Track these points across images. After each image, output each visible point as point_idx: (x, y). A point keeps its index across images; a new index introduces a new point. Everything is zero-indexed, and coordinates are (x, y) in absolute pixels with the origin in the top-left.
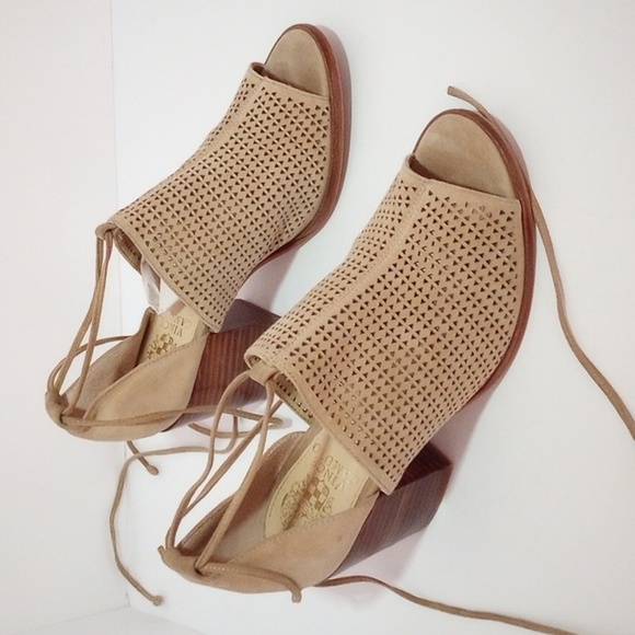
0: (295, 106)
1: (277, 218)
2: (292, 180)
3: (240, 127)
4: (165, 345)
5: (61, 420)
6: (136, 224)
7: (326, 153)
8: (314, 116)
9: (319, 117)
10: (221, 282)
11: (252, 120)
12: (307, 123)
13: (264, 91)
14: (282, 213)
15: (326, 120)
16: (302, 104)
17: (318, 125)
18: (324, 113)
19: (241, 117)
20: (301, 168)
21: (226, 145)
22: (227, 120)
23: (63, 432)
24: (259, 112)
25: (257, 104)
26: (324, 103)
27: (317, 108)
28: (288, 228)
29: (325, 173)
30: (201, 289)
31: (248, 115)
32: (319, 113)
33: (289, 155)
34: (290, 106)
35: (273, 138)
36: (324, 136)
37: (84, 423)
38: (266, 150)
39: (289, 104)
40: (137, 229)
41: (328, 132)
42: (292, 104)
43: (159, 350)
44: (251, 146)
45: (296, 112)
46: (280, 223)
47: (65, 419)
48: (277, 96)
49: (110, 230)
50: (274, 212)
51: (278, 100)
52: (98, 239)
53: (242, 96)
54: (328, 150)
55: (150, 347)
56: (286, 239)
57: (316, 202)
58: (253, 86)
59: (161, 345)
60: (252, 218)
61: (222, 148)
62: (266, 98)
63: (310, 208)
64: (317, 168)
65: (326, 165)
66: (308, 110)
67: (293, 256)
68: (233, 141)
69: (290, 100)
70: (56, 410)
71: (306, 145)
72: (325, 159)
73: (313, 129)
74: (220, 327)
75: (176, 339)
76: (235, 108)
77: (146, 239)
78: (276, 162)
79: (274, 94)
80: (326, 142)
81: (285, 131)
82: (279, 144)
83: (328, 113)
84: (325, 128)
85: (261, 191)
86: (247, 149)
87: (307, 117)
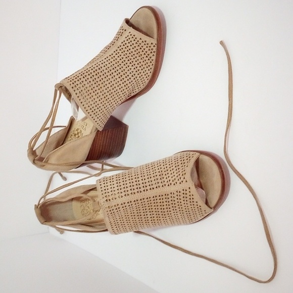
0: (143, 42)
1: (131, 87)
2: (138, 72)
3: (118, 47)
4: (78, 133)
5: (34, 162)
6: (72, 85)
7: (154, 62)
8: (150, 47)
9: (152, 47)
10: (105, 111)
11: (124, 45)
12: (147, 49)
13: (130, 34)
14: (133, 85)
15: (155, 49)
16: (145, 41)
17: (151, 50)
18: (154, 46)
19: (119, 43)
20: (142, 67)
21: (112, 54)
22: (113, 43)
23: (34, 167)
24: (127, 42)
25: (126, 39)
26: (154, 41)
27: (152, 44)
28: (134, 91)
29: (152, 71)
30: (96, 114)
31: (122, 43)
32: (152, 46)
33: (138, 62)
34: (140, 41)
35: (132, 54)
36: (153, 55)
37: (43, 163)
38: (128, 58)
39: (140, 40)
40: (73, 88)
41: (155, 54)
42: (141, 41)
43: (75, 135)
44: (122, 56)
45: (142, 44)
46: (131, 89)
47: (36, 162)
48: (135, 37)
49: (61, 87)
50: (129, 85)
51: (136, 38)
52: (56, 89)
53: (120, 34)
54: (154, 61)
55: (71, 133)
56: (132, 95)
57: (147, 82)
58: (125, 30)
59: (76, 132)
60: (120, 87)
61: (110, 56)
62: (131, 37)
63: (144, 84)
64: (149, 68)
65: (153, 67)
66: (148, 44)
67: (134, 101)
68: (115, 53)
69: (140, 39)
70: (32, 158)
71: (145, 58)
72: (152, 65)
73: (149, 52)
74: (102, 129)
75: (83, 131)
76: (117, 39)
77: (76, 92)
78: (132, 64)
79: (134, 36)
80: (154, 58)
81: (137, 52)
82: (134, 57)
83: (156, 46)
84: (154, 52)
85: (125, 76)
86: (120, 57)
87: (147, 47)
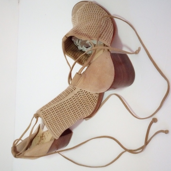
3: (75, 95)
6: (45, 117)
8: (94, 98)
11: (78, 94)
15: (97, 99)
18: (97, 98)
19: (76, 92)
21: (71, 98)
22: (72, 91)
24: (81, 93)
25: (81, 91)
27: (96, 96)
31: (78, 92)
32: (96, 98)
33: (86, 105)
34: (89, 94)
41: (97, 102)
43: (41, 137)
45: (90, 96)
50: (78, 116)
51: (87, 92)
55: (38, 135)
61: (69, 99)
64: (92, 109)
66: (93, 96)
68: (73, 98)
72: (94, 107)
73: (93, 101)
75: (46, 136)
80: (96, 104)
81: (86, 99)
82: (84, 102)
83: (98, 98)
84: (96, 101)
85: (77, 113)
86: (76, 101)
87: (92, 98)
